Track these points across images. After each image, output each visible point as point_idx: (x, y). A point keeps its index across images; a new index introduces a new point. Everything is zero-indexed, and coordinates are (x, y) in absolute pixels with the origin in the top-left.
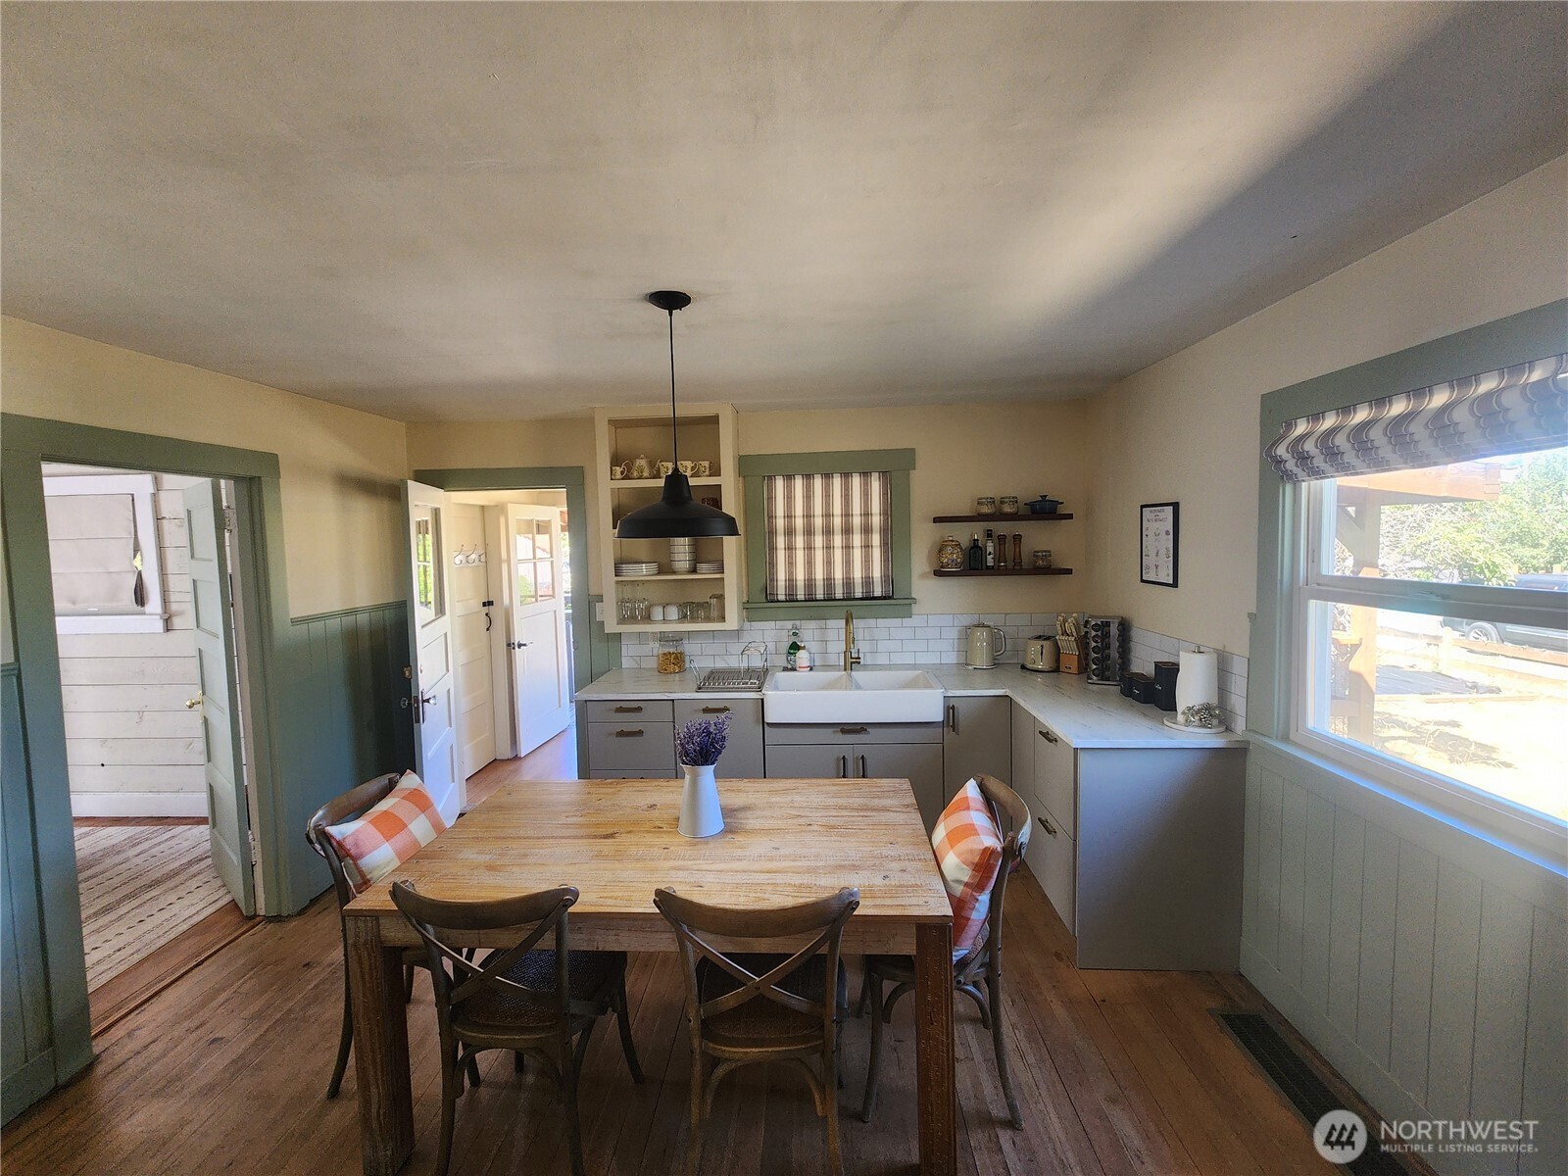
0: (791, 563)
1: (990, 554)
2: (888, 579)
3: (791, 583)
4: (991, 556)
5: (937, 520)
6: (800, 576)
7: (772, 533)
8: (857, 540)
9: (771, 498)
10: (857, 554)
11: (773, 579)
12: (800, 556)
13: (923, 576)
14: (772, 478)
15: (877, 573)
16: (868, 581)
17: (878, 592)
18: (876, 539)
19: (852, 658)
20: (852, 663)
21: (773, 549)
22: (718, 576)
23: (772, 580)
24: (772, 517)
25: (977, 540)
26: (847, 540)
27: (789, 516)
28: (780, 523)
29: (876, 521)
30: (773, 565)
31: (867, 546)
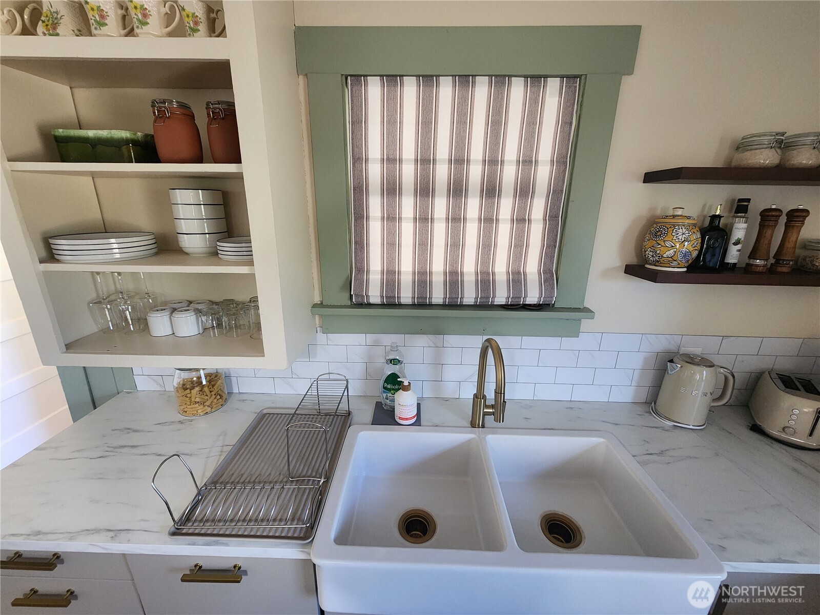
0: (391, 245)
1: (736, 244)
2: (550, 276)
3: (391, 279)
4: (739, 247)
5: (651, 177)
6: (407, 266)
7: (361, 190)
8: (506, 207)
9: (359, 122)
10: (504, 233)
11: (361, 269)
12: (407, 231)
13: (607, 273)
14: (358, 78)
15: (532, 266)
16: (517, 279)
17: (533, 297)
18: (538, 208)
19: (487, 407)
20: (485, 414)
21: (361, 216)
22: (244, 270)
23: (360, 271)
24: (359, 159)
25: (719, 217)
26: (490, 207)
27: (391, 160)
28: (375, 172)
29: (543, 174)
30: (361, 245)
31: (521, 220)
